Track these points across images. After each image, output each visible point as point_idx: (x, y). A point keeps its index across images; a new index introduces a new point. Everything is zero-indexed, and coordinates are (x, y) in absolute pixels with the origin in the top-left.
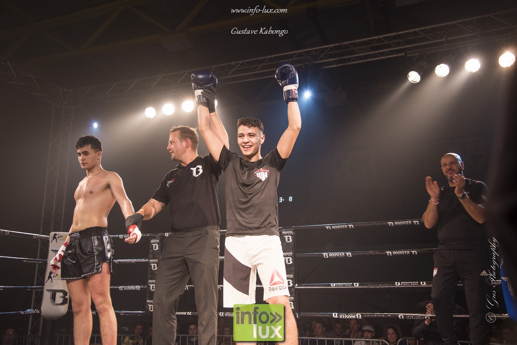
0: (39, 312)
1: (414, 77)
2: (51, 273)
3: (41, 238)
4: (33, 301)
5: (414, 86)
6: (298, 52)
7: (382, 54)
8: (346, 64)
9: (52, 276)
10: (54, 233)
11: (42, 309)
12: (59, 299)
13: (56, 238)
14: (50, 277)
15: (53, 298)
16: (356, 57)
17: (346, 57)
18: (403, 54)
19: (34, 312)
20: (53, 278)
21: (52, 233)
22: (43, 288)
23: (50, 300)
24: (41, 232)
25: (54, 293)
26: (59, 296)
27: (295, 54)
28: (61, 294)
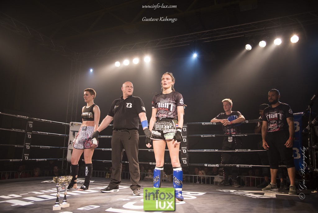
1: (248, 47)
2: (71, 141)
4: (64, 154)
5: (249, 52)
6: (191, 34)
7: (233, 35)
8: (215, 40)
9: (71, 143)
16: (220, 37)
17: (215, 37)
18: (243, 36)
21: (71, 123)
22: (67, 148)
24: (66, 122)
25: (72, 151)
27: (189, 35)
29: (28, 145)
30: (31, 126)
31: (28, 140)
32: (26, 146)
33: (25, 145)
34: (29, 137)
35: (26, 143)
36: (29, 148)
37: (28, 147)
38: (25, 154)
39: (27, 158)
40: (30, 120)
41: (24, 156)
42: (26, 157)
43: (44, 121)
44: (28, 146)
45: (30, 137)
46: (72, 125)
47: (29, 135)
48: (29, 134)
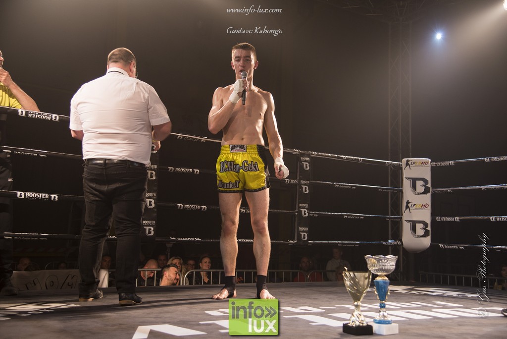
0: (400, 244)
2: (408, 203)
3: (394, 165)
9: (410, 205)
10: (406, 159)
11: (403, 240)
12: (420, 231)
13: (409, 165)
14: (407, 207)
15: (414, 229)
19: (396, 243)
20: (411, 208)
22: (401, 218)
23: (410, 232)
25: (414, 225)
26: (419, 226)
28: (422, 226)
29: (304, 208)
30: (307, 166)
31: (304, 198)
32: (301, 211)
33: (299, 207)
34: (306, 191)
35: (300, 205)
36: (307, 215)
37: (305, 213)
38: (300, 228)
39: (305, 236)
40: (303, 155)
41: (299, 232)
42: (303, 234)
43: (347, 159)
44: (305, 211)
45: (308, 192)
46: (407, 164)
47: (304, 187)
48: (305, 185)
